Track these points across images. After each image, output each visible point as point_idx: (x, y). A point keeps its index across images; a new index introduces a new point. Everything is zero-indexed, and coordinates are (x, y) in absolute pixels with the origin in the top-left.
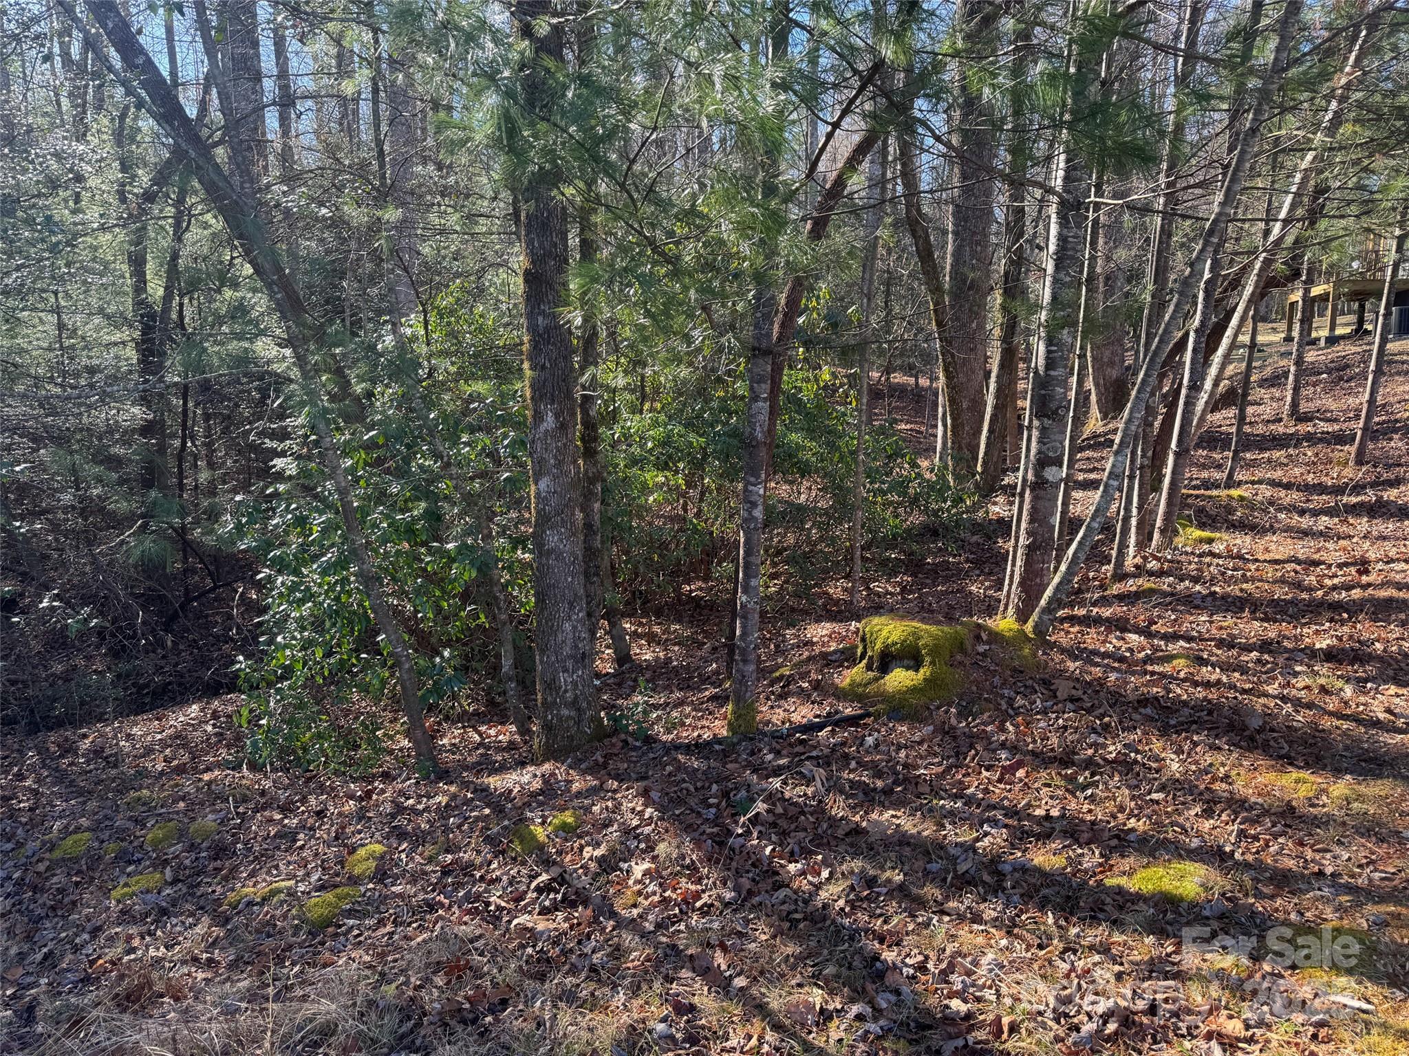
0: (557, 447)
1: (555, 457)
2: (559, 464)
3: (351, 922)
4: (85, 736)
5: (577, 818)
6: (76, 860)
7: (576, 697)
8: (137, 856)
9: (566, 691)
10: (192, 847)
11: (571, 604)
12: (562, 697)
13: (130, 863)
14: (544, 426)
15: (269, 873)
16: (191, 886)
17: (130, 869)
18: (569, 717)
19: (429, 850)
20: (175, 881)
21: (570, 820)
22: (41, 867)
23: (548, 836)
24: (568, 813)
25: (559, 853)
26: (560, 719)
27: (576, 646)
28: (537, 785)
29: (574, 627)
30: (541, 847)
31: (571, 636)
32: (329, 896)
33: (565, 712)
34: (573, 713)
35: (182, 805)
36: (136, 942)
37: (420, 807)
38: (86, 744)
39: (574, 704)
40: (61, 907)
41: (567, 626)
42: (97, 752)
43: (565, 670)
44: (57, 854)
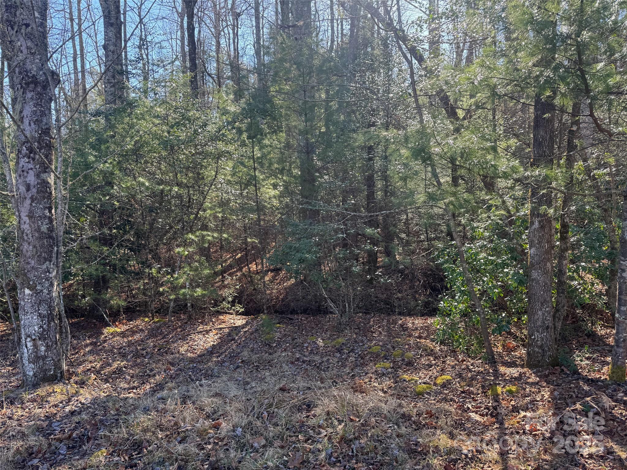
0: (539, 236)
1: (538, 240)
2: (540, 243)
3: (427, 396)
4: (401, 319)
5: (517, 390)
6: (374, 353)
7: (542, 344)
8: (389, 358)
9: (538, 341)
10: (403, 360)
11: (542, 304)
12: (536, 343)
13: (386, 359)
14: (534, 227)
15: (416, 374)
16: (395, 371)
17: (385, 361)
18: (538, 352)
19: (463, 384)
20: (393, 368)
21: (514, 390)
22: (366, 353)
23: (502, 392)
24: (514, 387)
25: (503, 399)
26: (534, 351)
27: (544, 322)
28: (516, 375)
29: (543, 314)
30: (498, 395)
31: (541, 317)
32: (425, 386)
33: (537, 350)
34: (540, 351)
35: (407, 346)
36: (372, 380)
37: (473, 370)
38: (400, 322)
39: (541, 347)
40: (363, 365)
41: (540, 313)
42: (402, 326)
43: (538, 332)
44: (371, 350)
